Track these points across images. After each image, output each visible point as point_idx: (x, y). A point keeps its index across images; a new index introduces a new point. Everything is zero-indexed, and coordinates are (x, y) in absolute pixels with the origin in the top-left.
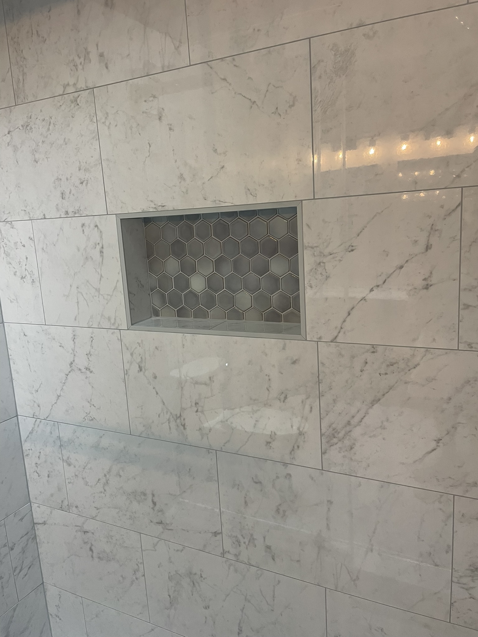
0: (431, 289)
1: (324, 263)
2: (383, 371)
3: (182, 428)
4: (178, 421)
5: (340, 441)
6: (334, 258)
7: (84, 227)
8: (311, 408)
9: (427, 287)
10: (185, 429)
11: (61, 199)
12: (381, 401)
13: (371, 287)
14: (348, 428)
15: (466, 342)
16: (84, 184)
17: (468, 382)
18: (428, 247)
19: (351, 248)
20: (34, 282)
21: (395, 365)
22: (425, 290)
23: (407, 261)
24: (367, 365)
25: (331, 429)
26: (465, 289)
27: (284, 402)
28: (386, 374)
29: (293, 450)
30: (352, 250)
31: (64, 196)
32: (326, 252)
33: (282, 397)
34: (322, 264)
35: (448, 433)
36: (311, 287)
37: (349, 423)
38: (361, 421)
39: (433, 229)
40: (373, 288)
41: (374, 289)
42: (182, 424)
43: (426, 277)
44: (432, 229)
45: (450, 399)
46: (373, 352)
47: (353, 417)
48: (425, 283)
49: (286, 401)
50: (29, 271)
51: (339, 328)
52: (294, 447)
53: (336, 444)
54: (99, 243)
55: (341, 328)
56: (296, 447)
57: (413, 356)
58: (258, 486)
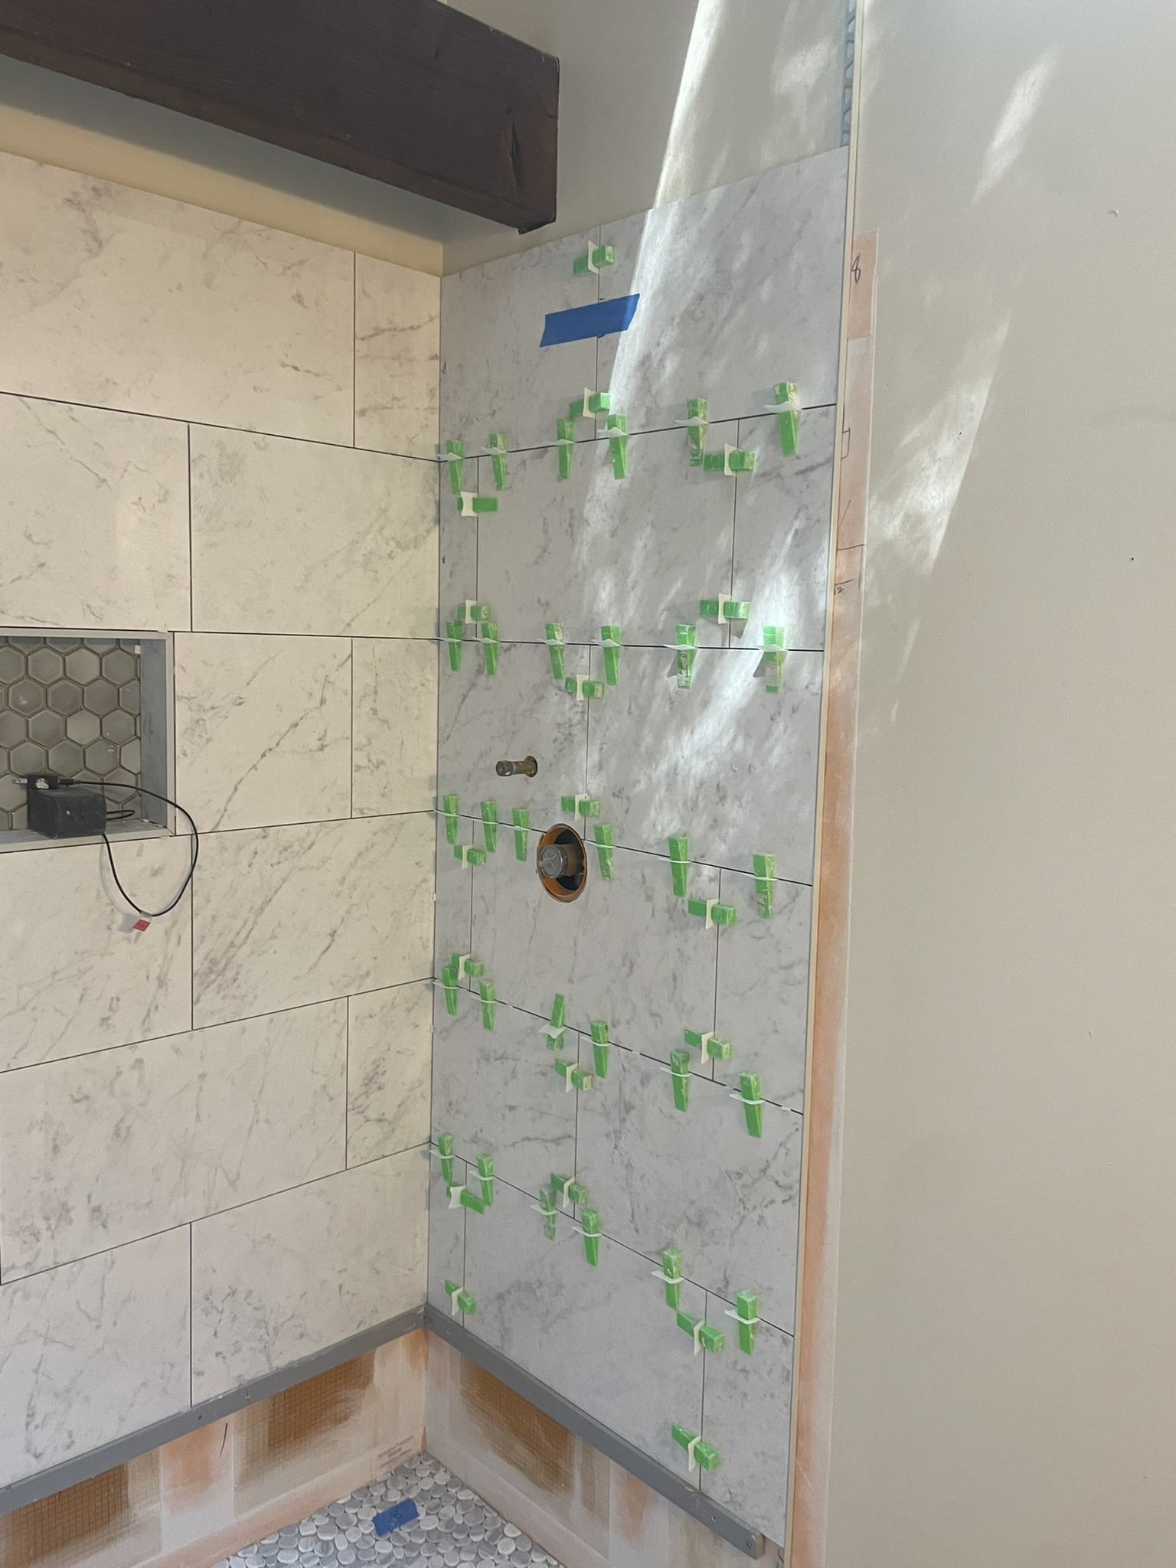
0: (327, 750)
1: (204, 720)
2: (275, 860)
5: (219, 975)
6: (216, 713)
9: (322, 748)
12: (273, 902)
13: (263, 751)
14: (230, 954)
15: (358, 808)
17: (360, 854)
18: (323, 702)
19: (239, 701)
21: (289, 850)
22: (320, 753)
23: (302, 718)
24: (257, 856)
25: (207, 962)
26: (357, 749)
27: (136, 940)
28: (279, 863)
29: (148, 1016)
30: (241, 704)
32: (207, 706)
34: (201, 722)
35: (342, 921)
36: (185, 755)
37: (232, 944)
38: (247, 937)
39: (327, 681)
40: (265, 752)
41: (267, 754)
43: (320, 735)
44: (325, 680)
45: (344, 878)
46: (264, 837)
47: (238, 934)
48: (320, 743)
49: (141, 938)
51: (223, 808)
52: (149, 1011)
53: (215, 980)
55: (225, 810)
56: (153, 1009)
58: (82, 1106)
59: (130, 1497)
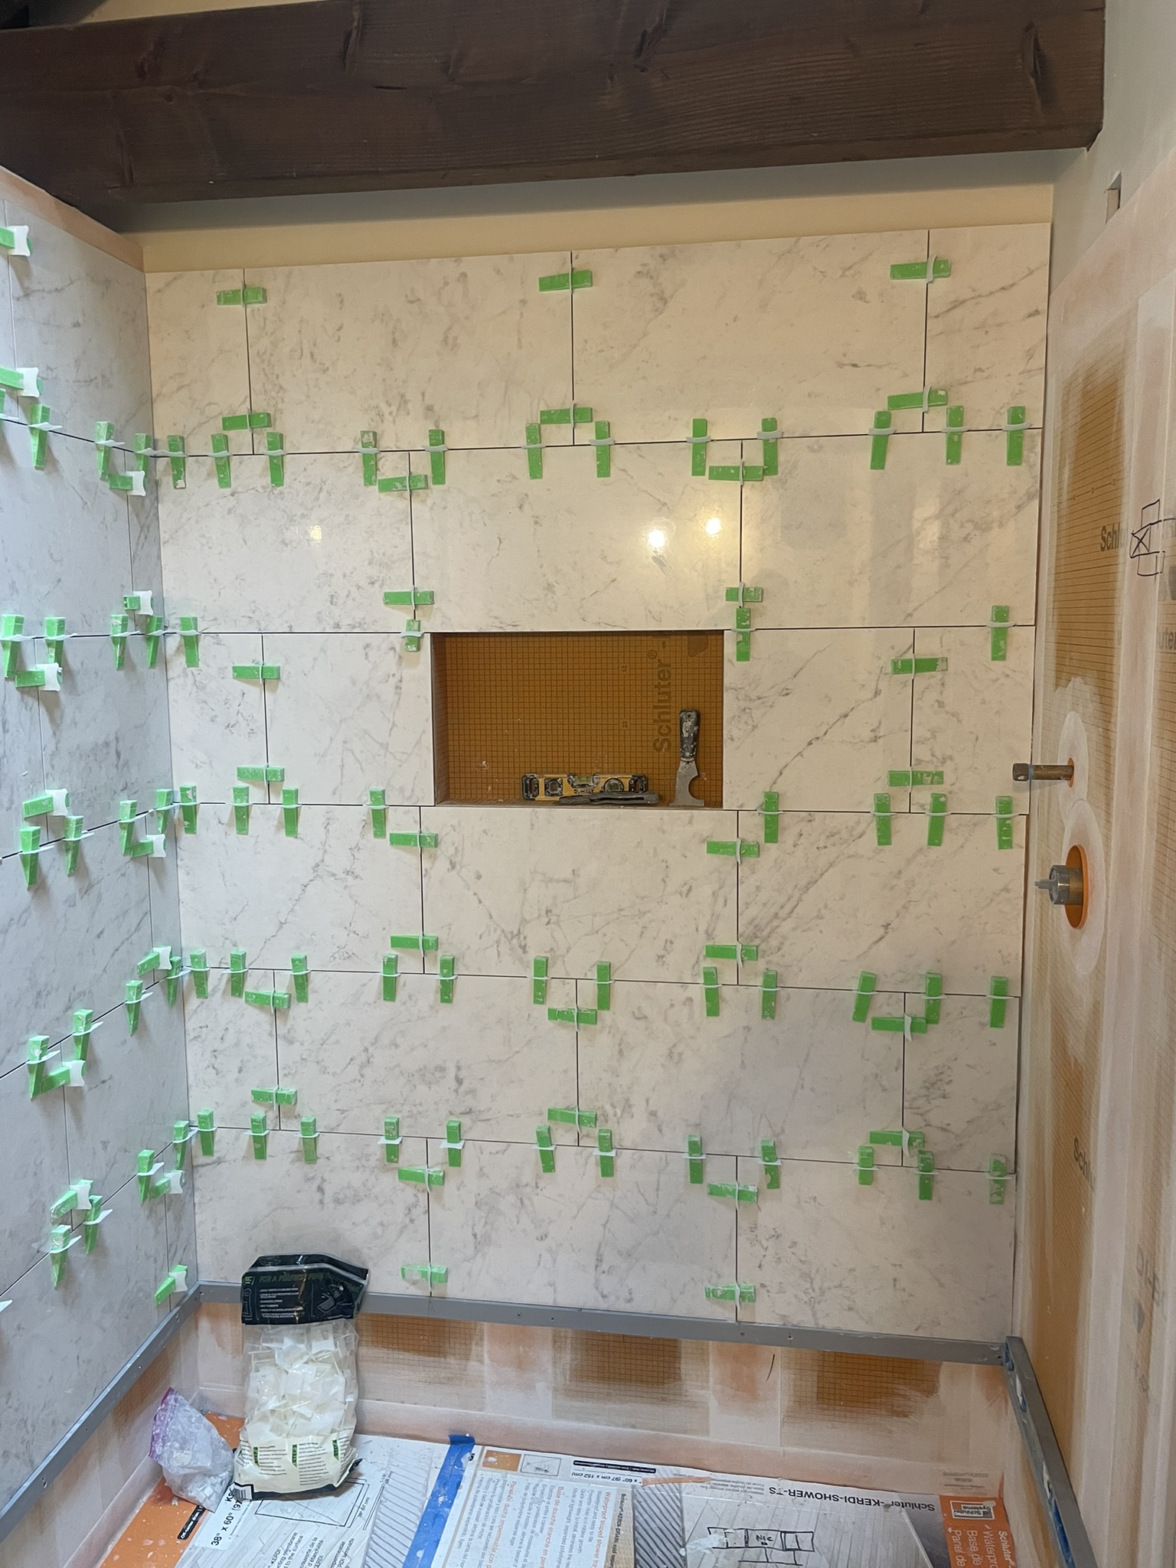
0: (880, 741)
1: (750, 709)
2: (821, 845)
3: (520, 951)
4: (515, 941)
5: (763, 941)
6: (763, 703)
7: (368, 649)
8: (726, 901)
9: (875, 740)
10: (525, 952)
11: (329, 604)
12: (819, 884)
14: (775, 923)
15: (917, 803)
16: (377, 585)
17: (920, 851)
18: (877, 693)
19: (785, 692)
20: (253, 733)
21: (836, 836)
22: (873, 743)
23: (853, 709)
24: (803, 838)
25: (751, 928)
26: (917, 742)
27: (687, 895)
28: (826, 847)
29: (697, 962)
30: (787, 694)
31: (335, 600)
32: (753, 696)
33: (685, 889)
34: (747, 711)
35: (898, 916)
36: (732, 739)
37: (776, 916)
38: (792, 912)
40: (811, 741)
41: (813, 742)
42: (520, 946)
43: (873, 728)
44: (881, 672)
45: (900, 872)
46: (810, 821)
47: (782, 907)
48: (872, 735)
49: (691, 894)
50: (245, 715)
51: (768, 791)
53: (759, 945)
54: (394, 675)
57: (858, 823)
58: (641, 1024)
59: (683, 1371)
